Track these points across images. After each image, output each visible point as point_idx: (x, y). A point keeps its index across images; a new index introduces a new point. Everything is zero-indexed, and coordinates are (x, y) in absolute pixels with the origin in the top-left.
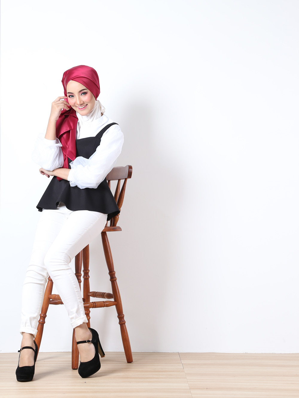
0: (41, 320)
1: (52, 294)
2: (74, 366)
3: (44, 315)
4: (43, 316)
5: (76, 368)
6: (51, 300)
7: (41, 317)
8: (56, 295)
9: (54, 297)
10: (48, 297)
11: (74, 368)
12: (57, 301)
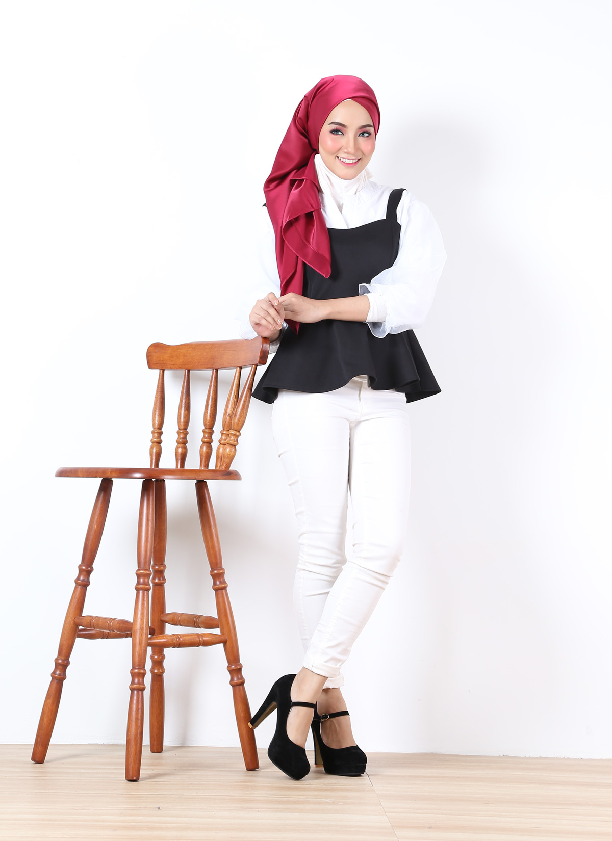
0: (58, 672)
1: (83, 615)
2: (131, 774)
3: (63, 661)
4: (62, 664)
5: (134, 778)
6: (81, 627)
7: (57, 664)
8: (92, 617)
9: (89, 621)
10: (74, 621)
11: (130, 779)
12: (93, 632)
